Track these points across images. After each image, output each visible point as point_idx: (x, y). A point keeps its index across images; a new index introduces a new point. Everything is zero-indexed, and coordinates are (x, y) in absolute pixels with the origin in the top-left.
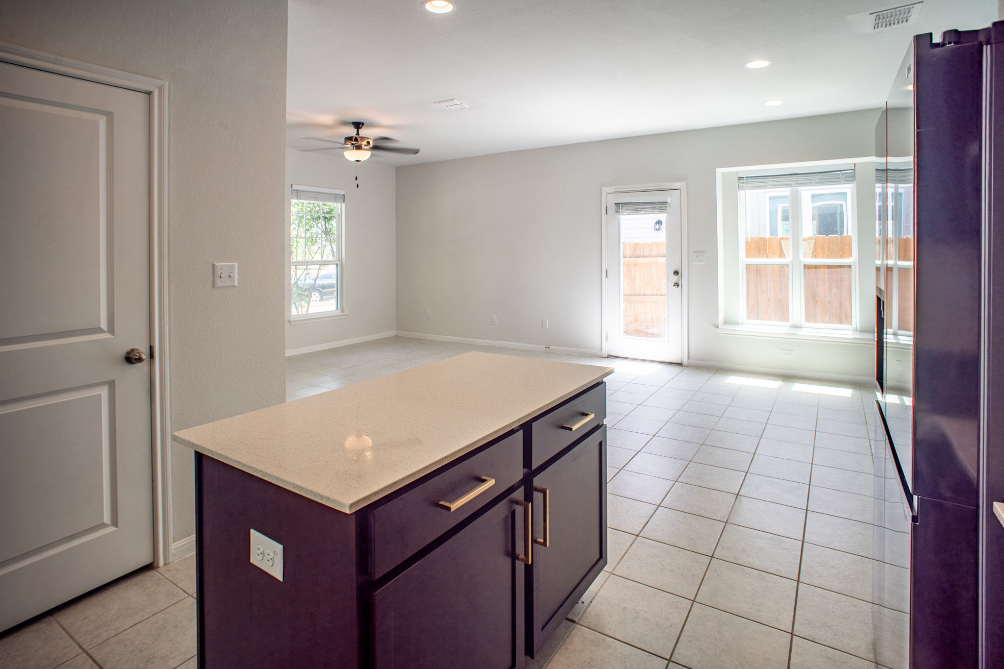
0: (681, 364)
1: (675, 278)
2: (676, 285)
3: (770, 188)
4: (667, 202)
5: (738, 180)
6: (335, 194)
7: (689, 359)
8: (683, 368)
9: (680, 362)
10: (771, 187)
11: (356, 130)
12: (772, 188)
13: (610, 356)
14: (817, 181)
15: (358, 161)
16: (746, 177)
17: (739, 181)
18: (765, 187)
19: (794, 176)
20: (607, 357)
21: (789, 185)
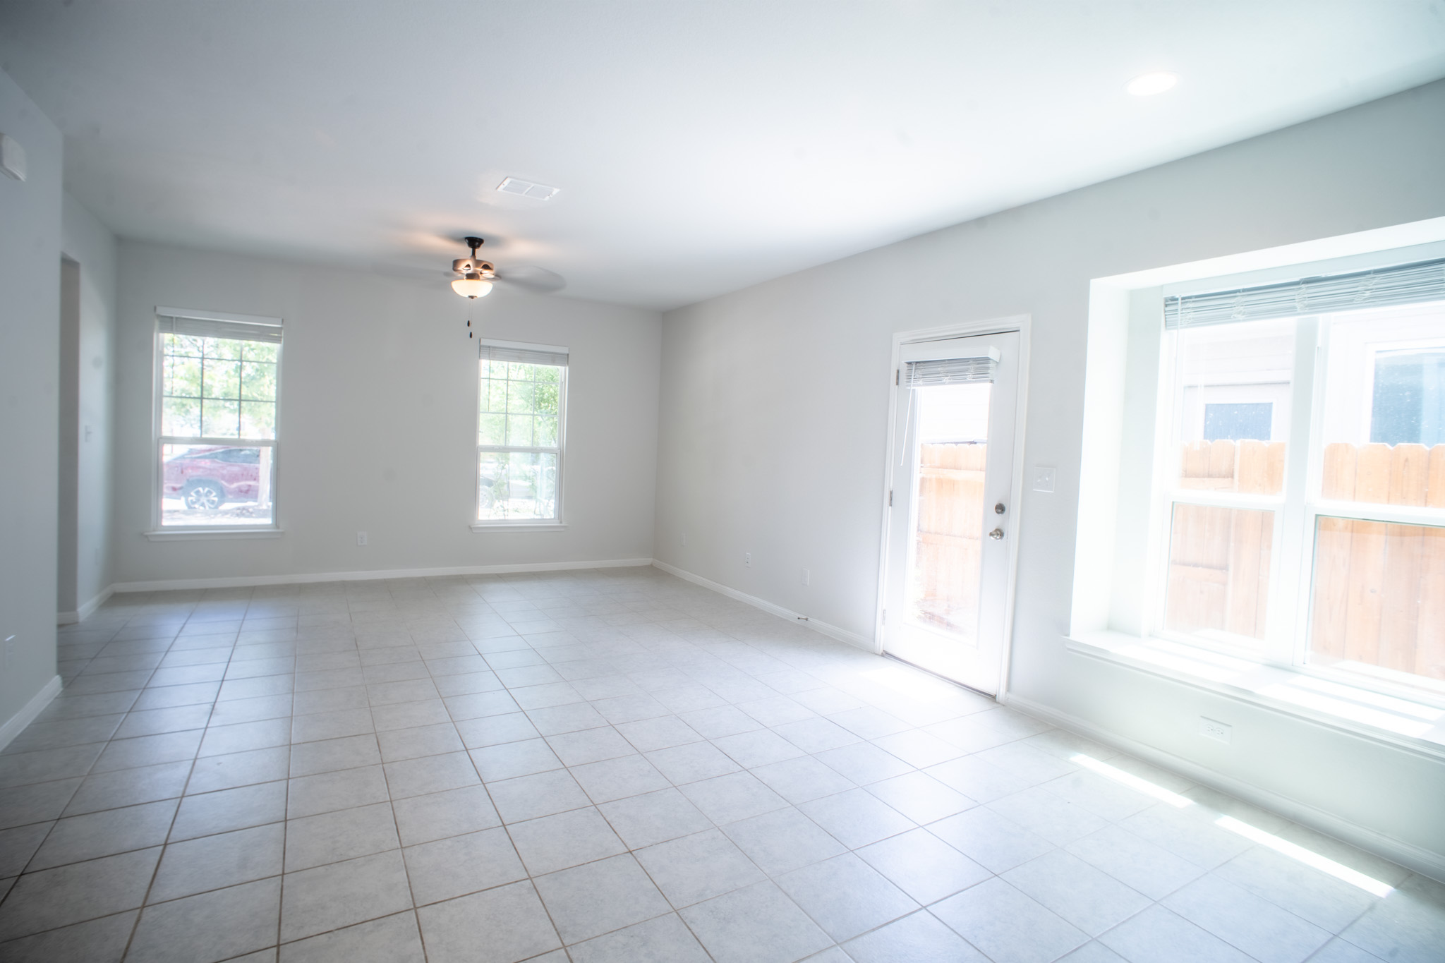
0: (992, 698)
1: (996, 521)
2: (999, 533)
3: (1239, 321)
4: (988, 359)
5: (1166, 306)
6: (552, 353)
7: (1009, 689)
8: (995, 705)
9: (993, 693)
10: (1240, 317)
11: (471, 249)
12: (1244, 320)
13: (887, 653)
14: (1368, 294)
15: (472, 297)
16: (1183, 299)
17: (1167, 309)
18: (1226, 319)
19: (1303, 286)
20: (882, 655)
21: (1291, 311)
